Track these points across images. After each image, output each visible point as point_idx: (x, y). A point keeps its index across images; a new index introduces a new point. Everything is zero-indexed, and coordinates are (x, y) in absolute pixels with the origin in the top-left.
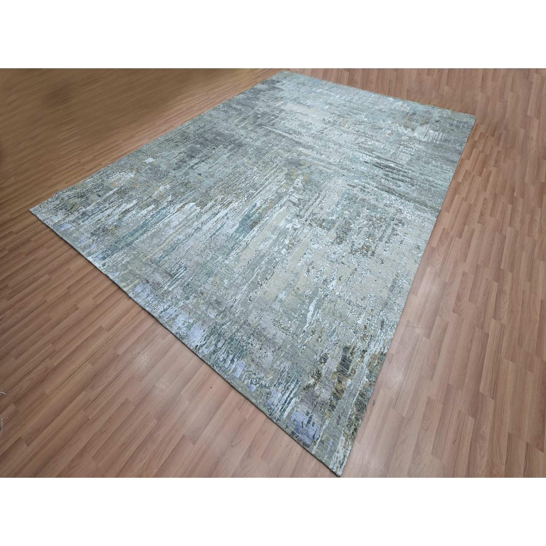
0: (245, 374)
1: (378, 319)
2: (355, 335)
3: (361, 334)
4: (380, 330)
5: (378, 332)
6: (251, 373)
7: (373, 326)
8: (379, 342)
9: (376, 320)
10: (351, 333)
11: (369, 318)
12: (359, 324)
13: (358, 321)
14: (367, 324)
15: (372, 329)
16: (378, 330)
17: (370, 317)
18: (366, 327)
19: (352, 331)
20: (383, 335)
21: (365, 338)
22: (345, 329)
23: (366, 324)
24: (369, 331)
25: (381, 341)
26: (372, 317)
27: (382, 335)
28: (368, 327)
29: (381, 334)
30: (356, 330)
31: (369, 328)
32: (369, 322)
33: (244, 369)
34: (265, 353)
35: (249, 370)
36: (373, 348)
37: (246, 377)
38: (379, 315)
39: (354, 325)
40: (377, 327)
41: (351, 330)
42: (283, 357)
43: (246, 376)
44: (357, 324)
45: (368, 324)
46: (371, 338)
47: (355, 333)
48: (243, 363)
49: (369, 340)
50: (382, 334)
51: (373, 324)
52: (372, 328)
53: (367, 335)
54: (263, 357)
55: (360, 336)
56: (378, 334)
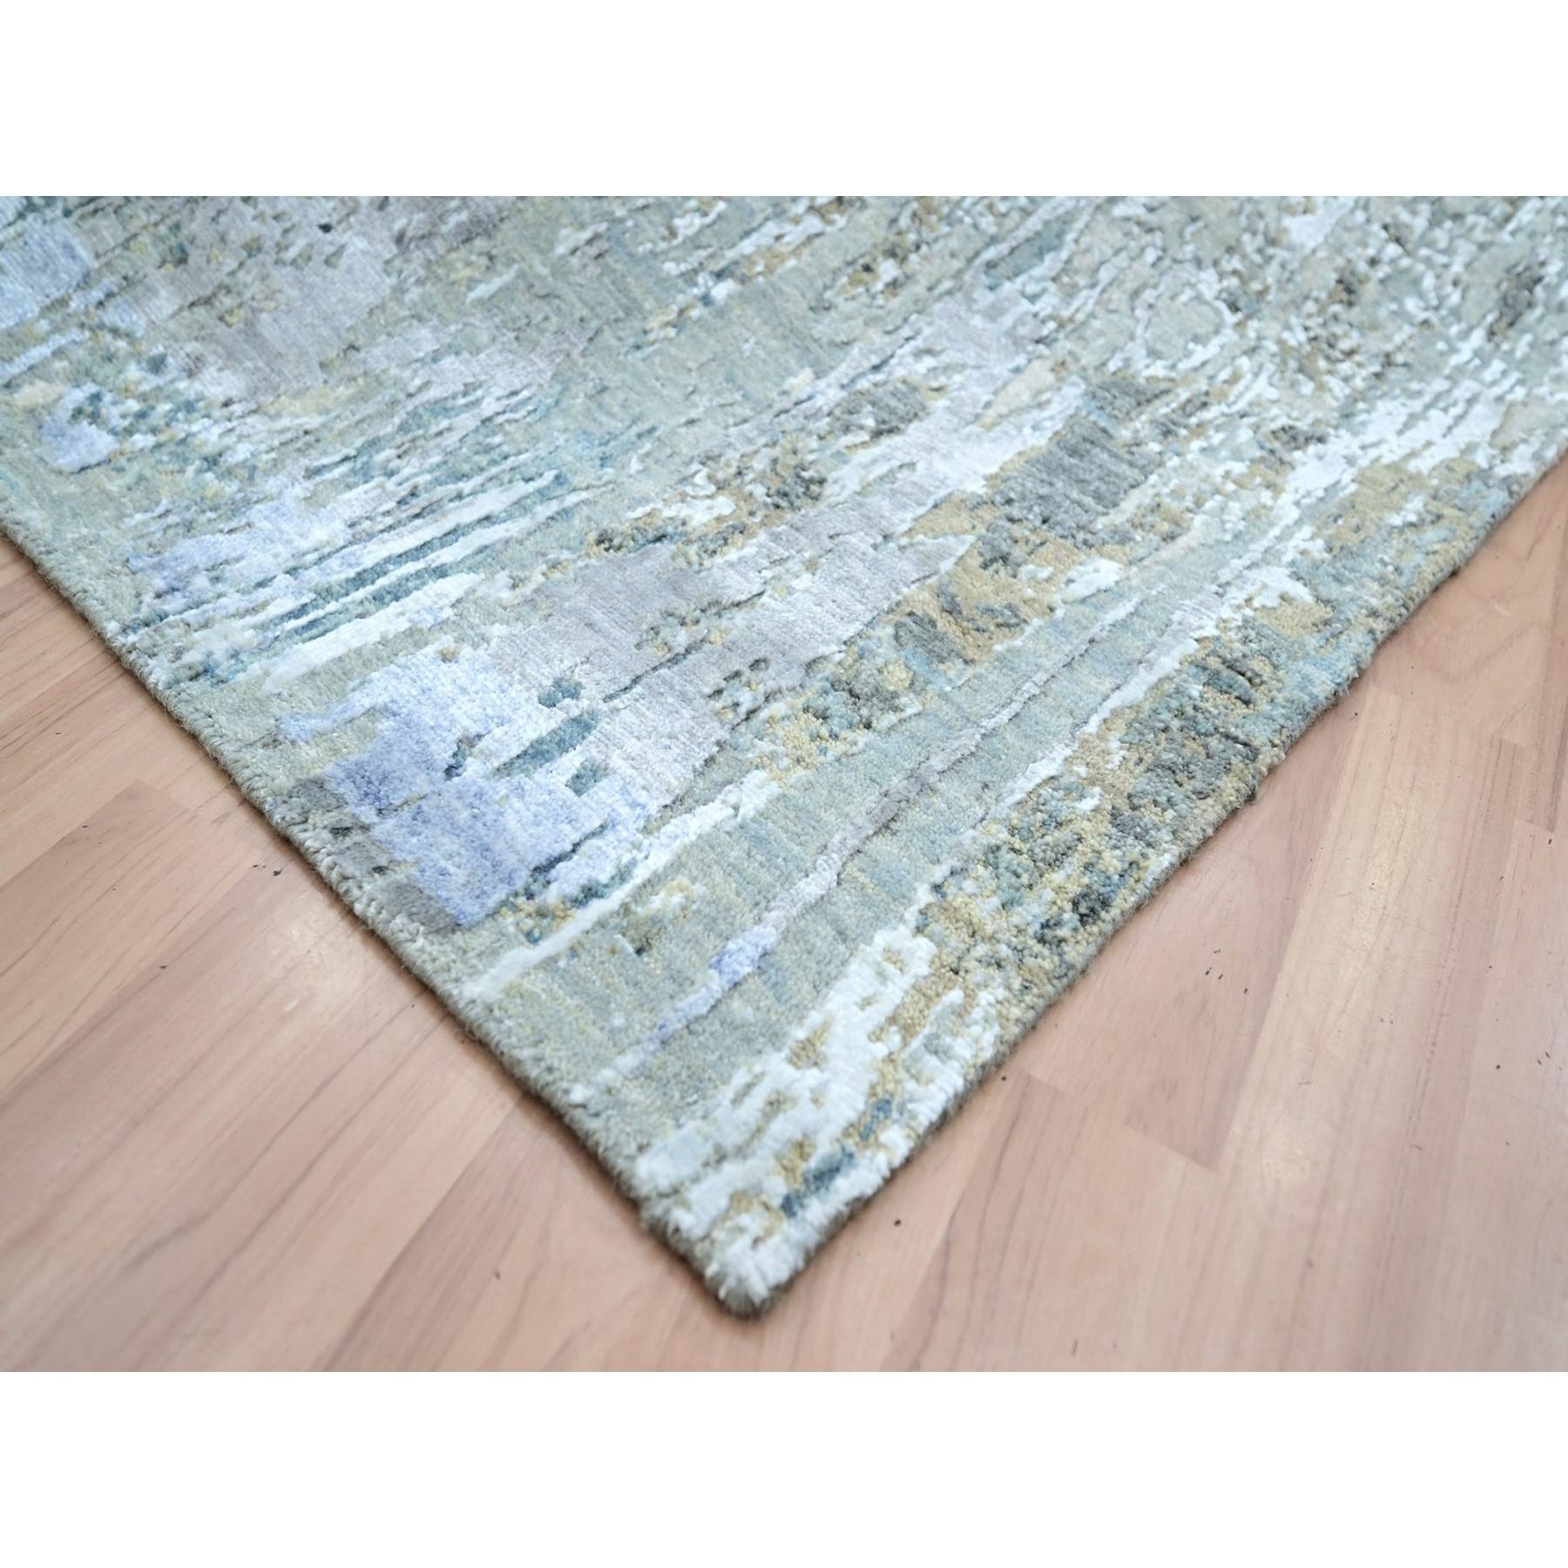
0: (60, 340)
1: (1482, 247)
2: (1231, 318)
3: (1288, 327)
4: (1478, 337)
5: (1453, 350)
6: (122, 344)
7: (1421, 295)
8: (1455, 411)
9: (1465, 250)
10: (1198, 298)
11: (1405, 216)
12: (1291, 248)
13: (1287, 221)
14: (1373, 262)
15: (1401, 315)
16: (1465, 335)
17: (1414, 213)
18: (1348, 288)
19: (1209, 284)
20: (1504, 373)
21: (1322, 364)
22: (1151, 256)
23: (1362, 267)
24: (1374, 326)
25: (1478, 409)
26: (1434, 222)
27: (1488, 375)
28: (1370, 291)
29: (1485, 364)
30: (1256, 286)
31: (1377, 304)
32: (1392, 250)
33: (63, 302)
34: (326, 228)
35: (111, 316)
36: (1391, 436)
37: (58, 365)
38: (1508, 219)
39: (1250, 244)
40: (1456, 313)
41: (1209, 275)
42: (484, 304)
43: (59, 353)
44: (1272, 242)
45: (1382, 271)
46: (1378, 376)
47: (1234, 308)
48: (68, 248)
49: (1359, 383)
50: (1497, 366)
51: (1428, 282)
52: (1411, 304)
53: (1345, 345)
54: (291, 254)
55: (1281, 343)
56: (1454, 360)
